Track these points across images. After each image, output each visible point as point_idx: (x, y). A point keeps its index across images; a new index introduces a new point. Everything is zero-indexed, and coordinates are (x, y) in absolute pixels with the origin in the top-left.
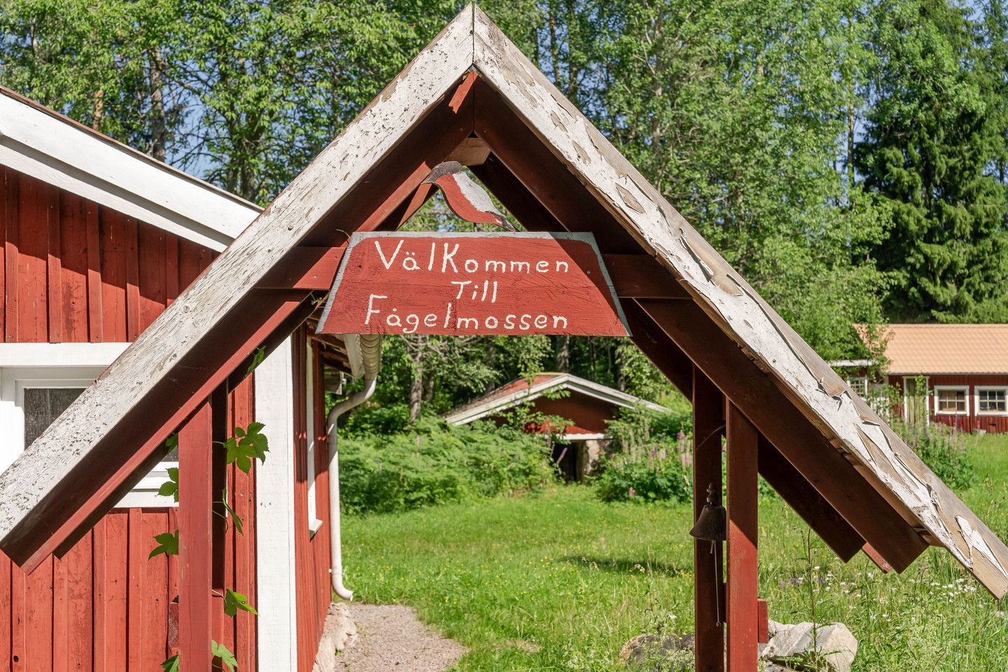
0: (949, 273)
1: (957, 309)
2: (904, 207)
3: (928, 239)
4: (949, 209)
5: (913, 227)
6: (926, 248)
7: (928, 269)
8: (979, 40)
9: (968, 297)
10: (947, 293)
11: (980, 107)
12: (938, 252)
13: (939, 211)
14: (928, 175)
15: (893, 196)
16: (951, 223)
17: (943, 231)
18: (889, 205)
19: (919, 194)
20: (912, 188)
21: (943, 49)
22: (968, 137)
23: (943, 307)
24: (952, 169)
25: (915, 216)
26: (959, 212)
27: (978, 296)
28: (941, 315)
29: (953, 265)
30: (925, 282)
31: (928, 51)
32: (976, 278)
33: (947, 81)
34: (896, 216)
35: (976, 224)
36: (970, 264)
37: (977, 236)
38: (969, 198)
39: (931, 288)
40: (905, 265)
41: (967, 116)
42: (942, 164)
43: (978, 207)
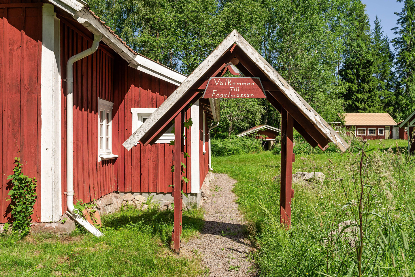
0: (363, 101)
1: (364, 110)
2: (351, 85)
3: (357, 92)
4: (363, 85)
5: (354, 89)
6: (357, 95)
7: (357, 100)
8: (372, 43)
9: (367, 107)
10: (362, 106)
11: (372, 59)
12: (360, 95)
13: (360, 85)
14: (358, 76)
15: (349, 82)
16: (363, 88)
17: (361, 90)
18: (348, 84)
19: (355, 81)
20: (354, 80)
21: (363, 45)
22: (369, 67)
23: (361, 109)
24: (364, 75)
25: (354, 87)
26: (366, 86)
27: (370, 106)
28: (360, 111)
29: (364, 99)
30: (356, 103)
31: (359, 45)
32: (370, 102)
33: (363, 53)
34: (350, 87)
35: (370, 88)
36: (368, 99)
37: (370, 91)
38: (368, 82)
39: (358, 105)
40: (351, 99)
41: (368, 62)
42: (362, 74)
43: (371, 84)
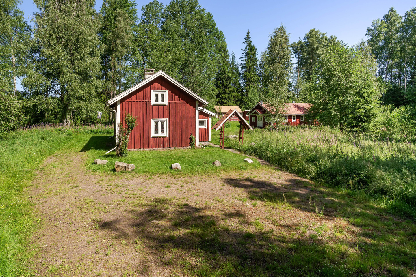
0: (225, 98)
1: (226, 103)
2: (220, 89)
3: (223, 94)
4: (226, 90)
5: (221, 92)
6: (222, 95)
7: (222, 98)
8: (231, 66)
9: (227, 102)
10: (225, 101)
11: (230, 76)
12: (224, 95)
13: (224, 90)
14: (223, 84)
15: (218, 88)
16: (226, 92)
17: (225, 93)
18: (218, 89)
19: (222, 88)
20: (221, 87)
21: (226, 68)
22: (229, 80)
23: (224, 103)
24: (226, 84)
25: (221, 91)
26: (227, 90)
27: (229, 102)
28: (224, 104)
29: (226, 97)
30: (222, 100)
31: (224, 68)
32: (229, 99)
33: (226, 72)
34: (219, 90)
35: (229, 92)
36: (228, 97)
37: (229, 93)
38: (228, 88)
39: (223, 101)
40: (219, 97)
41: (229, 77)
42: (225, 84)
43: (229, 89)
